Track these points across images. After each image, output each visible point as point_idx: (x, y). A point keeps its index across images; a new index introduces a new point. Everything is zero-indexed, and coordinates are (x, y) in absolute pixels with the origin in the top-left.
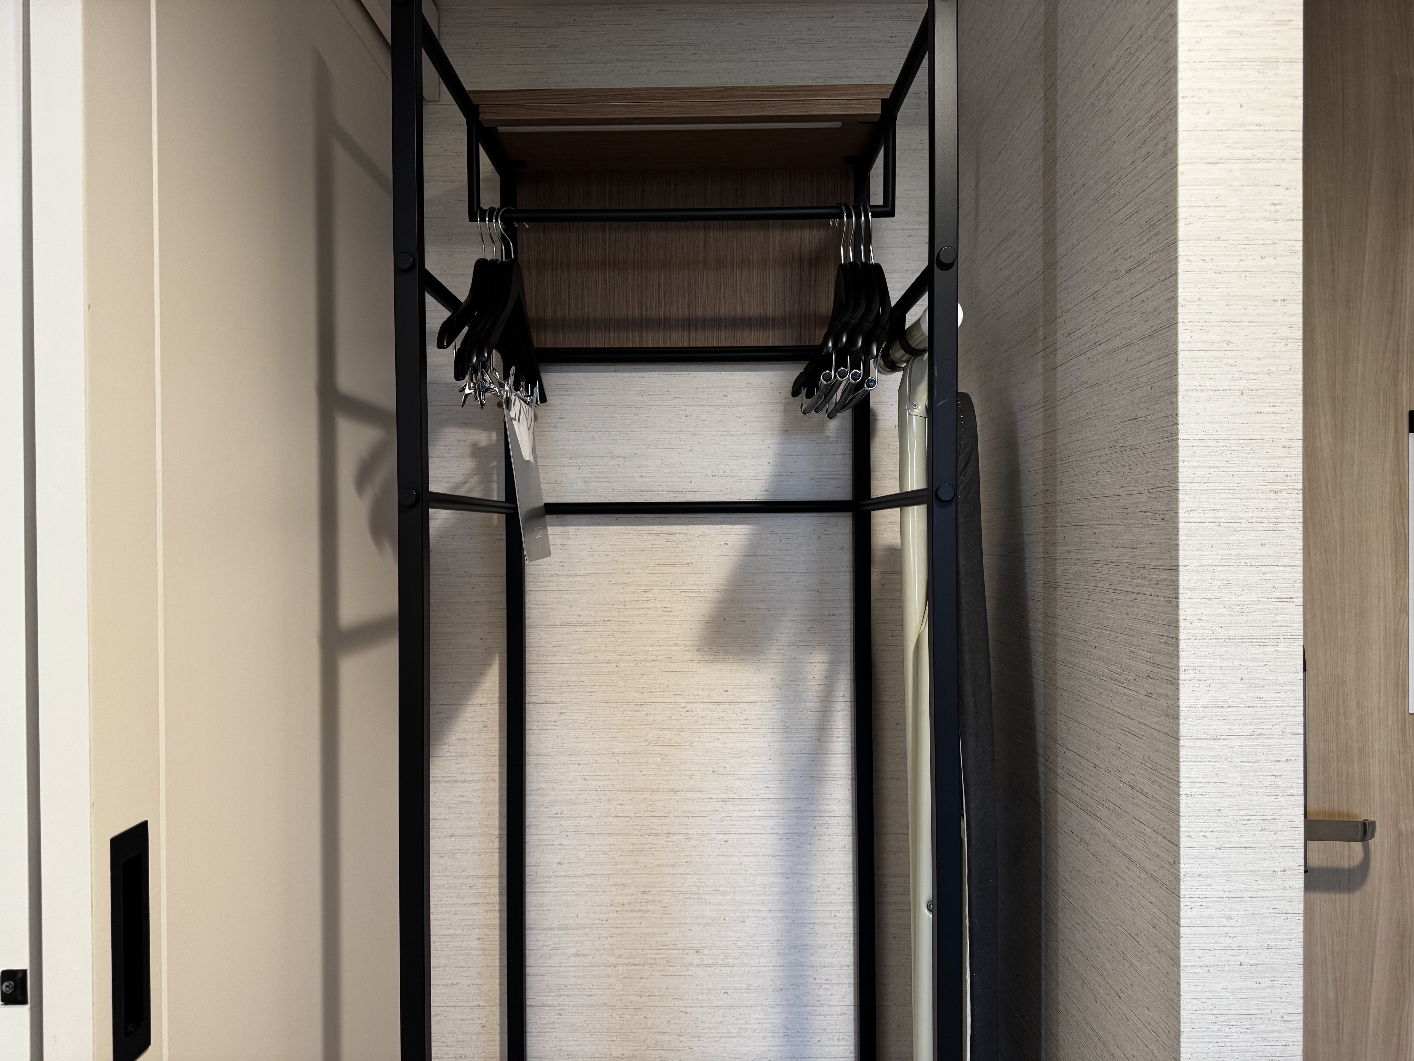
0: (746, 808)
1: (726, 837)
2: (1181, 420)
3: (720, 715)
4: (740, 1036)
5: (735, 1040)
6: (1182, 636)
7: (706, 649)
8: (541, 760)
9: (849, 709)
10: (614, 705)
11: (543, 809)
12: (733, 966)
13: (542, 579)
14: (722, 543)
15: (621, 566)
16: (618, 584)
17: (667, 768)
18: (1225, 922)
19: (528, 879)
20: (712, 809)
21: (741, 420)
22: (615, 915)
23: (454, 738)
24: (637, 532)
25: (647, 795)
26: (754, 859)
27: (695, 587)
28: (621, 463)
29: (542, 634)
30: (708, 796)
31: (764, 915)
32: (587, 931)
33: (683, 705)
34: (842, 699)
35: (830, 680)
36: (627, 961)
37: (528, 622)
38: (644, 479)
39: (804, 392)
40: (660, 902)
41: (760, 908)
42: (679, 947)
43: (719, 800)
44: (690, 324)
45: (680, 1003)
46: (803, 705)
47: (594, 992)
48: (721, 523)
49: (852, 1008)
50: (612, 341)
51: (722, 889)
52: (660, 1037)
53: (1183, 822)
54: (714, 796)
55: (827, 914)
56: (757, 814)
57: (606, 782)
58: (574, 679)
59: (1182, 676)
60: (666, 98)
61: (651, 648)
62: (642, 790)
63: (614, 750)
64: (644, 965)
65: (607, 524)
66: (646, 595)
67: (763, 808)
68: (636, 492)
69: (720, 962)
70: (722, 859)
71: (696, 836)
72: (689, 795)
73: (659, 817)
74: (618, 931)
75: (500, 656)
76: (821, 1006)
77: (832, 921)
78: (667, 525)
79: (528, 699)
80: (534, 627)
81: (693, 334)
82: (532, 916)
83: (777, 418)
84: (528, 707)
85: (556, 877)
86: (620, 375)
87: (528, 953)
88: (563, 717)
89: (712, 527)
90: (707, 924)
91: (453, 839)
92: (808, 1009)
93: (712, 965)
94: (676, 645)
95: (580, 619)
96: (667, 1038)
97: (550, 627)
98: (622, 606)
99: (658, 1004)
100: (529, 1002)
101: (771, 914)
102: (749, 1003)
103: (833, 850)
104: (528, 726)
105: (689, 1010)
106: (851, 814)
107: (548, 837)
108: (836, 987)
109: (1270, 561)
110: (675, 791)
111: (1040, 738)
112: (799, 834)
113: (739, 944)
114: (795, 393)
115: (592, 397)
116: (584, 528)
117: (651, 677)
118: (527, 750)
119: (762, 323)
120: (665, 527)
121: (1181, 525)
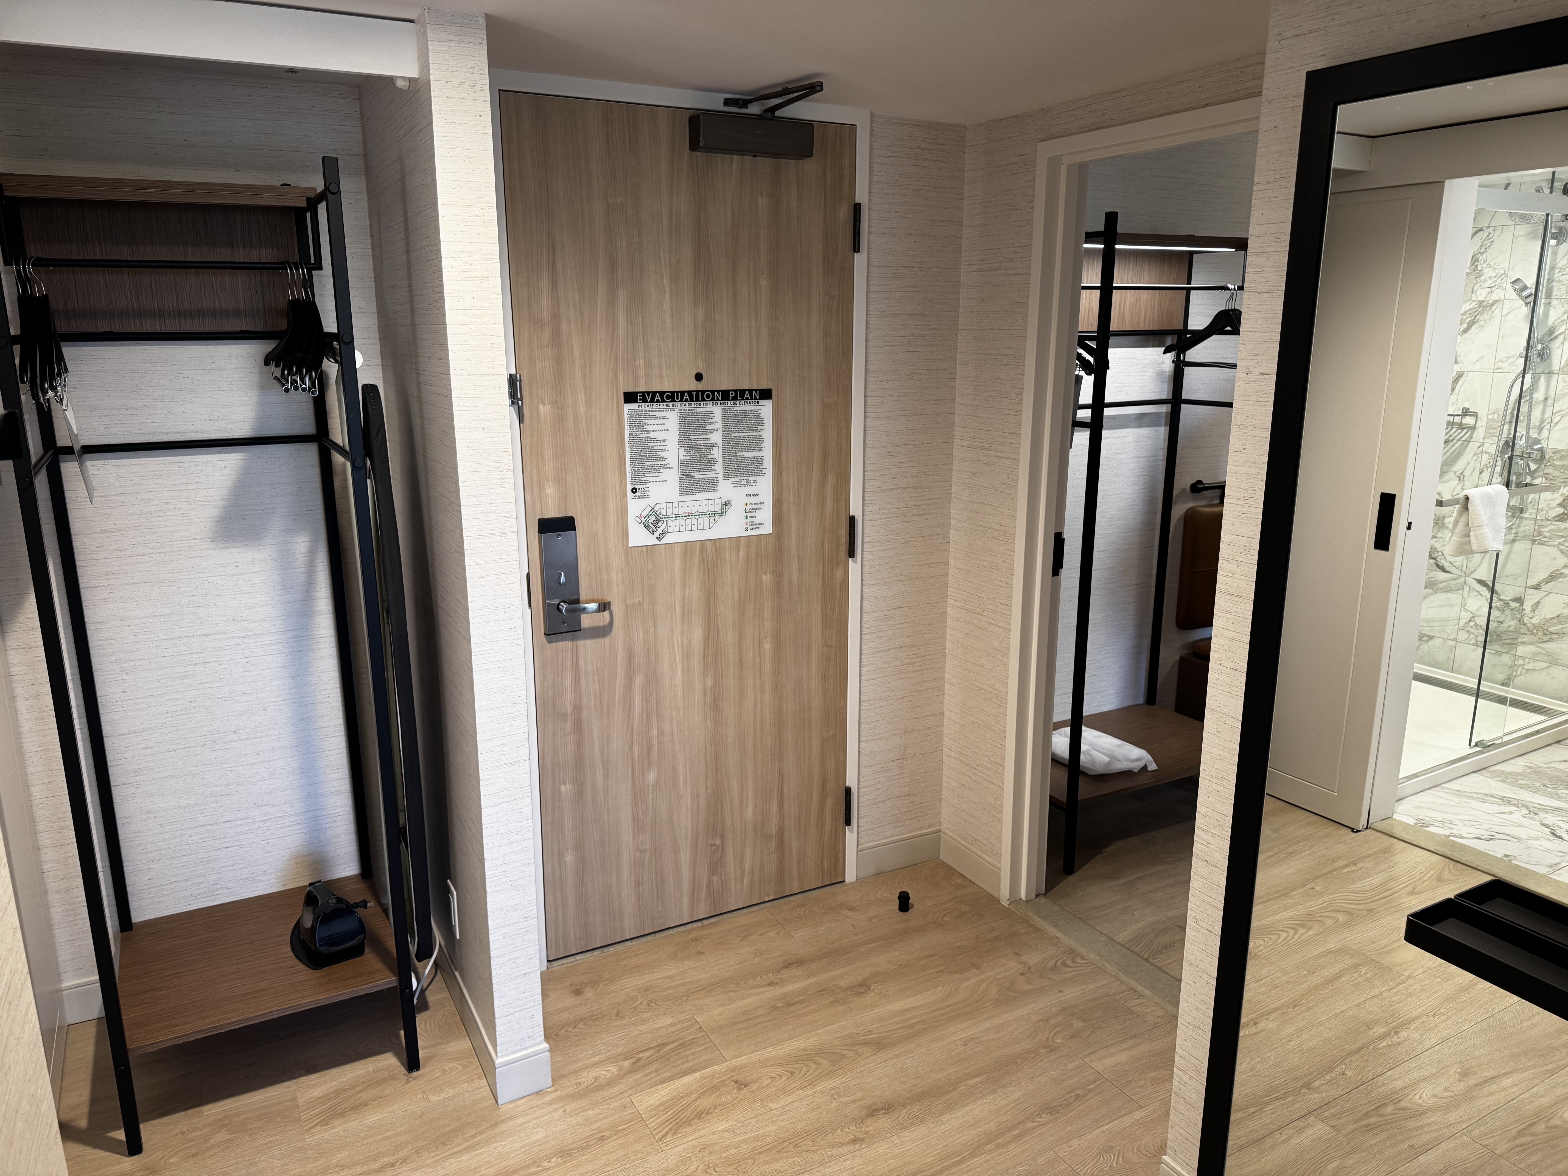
0: (259, 640)
1: (247, 660)
2: (457, 441)
3: (235, 583)
4: (271, 779)
5: (267, 782)
6: (464, 535)
7: (218, 540)
8: (99, 626)
9: (327, 569)
10: (152, 584)
11: (105, 658)
12: (262, 737)
13: (80, 500)
14: (223, 466)
15: (144, 487)
16: (143, 500)
17: (199, 621)
18: (491, 651)
19: (100, 706)
20: (235, 643)
21: (227, 380)
22: (172, 719)
23: (23, 618)
24: (154, 463)
25: (186, 640)
26: (269, 671)
27: (205, 498)
28: (134, 413)
29: (85, 539)
30: (231, 636)
31: (280, 703)
32: (151, 732)
33: (206, 579)
34: (322, 564)
35: (312, 553)
36: (184, 746)
37: (73, 531)
38: (155, 424)
39: (273, 364)
40: (203, 706)
41: (277, 700)
42: (221, 731)
43: (239, 638)
44: (180, 314)
45: (226, 766)
46: (294, 570)
47: (162, 769)
48: (220, 453)
49: (345, 749)
50: (117, 326)
51: (247, 692)
52: (215, 789)
53: (470, 613)
54: (235, 635)
55: (323, 696)
56: (269, 642)
57: (152, 636)
58: (117, 569)
59: (466, 552)
60: (151, 188)
61: (176, 543)
62: (181, 637)
63: (156, 614)
64: (197, 747)
65: (128, 458)
66: (167, 506)
67: (272, 638)
68: (150, 434)
69: (252, 736)
70: (246, 674)
71: (225, 662)
72: (217, 637)
73: (197, 653)
74: (175, 729)
75: (52, 558)
76: (324, 751)
77: (327, 700)
78: (177, 456)
79: (81, 586)
80: (78, 534)
81: (183, 321)
82: (106, 729)
83: (255, 378)
84: (82, 591)
85: (122, 701)
86: (125, 348)
87: (107, 752)
88: (111, 595)
89: (214, 456)
90: (240, 715)
91: (33, 686)
92: (315, 755)
93: (246, 739)
94: (195, 539)
95: (116, 526)
96: (219, 788)
97: (91, 533)
98: (149, 515)
99: (210, 769)
100: (112, 784)
101: (283, 703)
102: (274, 758)
103: (324, 657)
104: (84, 604)
105: (232, 769)
106: (334, 634)
107: (111, 676)
108: (333, 739)
109: (501, 501)
110: (206, 636)
111: (431, 579)
112: (299, 651)
113: (264, 723)
114: (267, 363)
115: (103, 365)
116: (110, 461)
117: (178, 562)
118: (86, 620)
119: (237, 314)
120: (176, 458)
121: (460, 488)
